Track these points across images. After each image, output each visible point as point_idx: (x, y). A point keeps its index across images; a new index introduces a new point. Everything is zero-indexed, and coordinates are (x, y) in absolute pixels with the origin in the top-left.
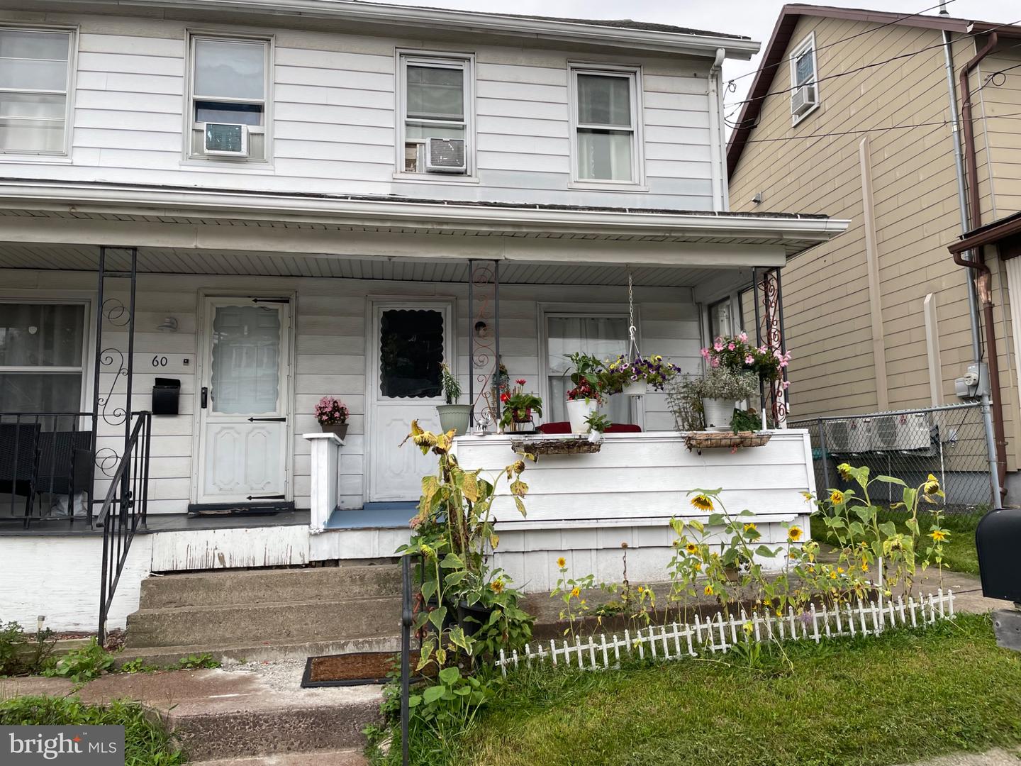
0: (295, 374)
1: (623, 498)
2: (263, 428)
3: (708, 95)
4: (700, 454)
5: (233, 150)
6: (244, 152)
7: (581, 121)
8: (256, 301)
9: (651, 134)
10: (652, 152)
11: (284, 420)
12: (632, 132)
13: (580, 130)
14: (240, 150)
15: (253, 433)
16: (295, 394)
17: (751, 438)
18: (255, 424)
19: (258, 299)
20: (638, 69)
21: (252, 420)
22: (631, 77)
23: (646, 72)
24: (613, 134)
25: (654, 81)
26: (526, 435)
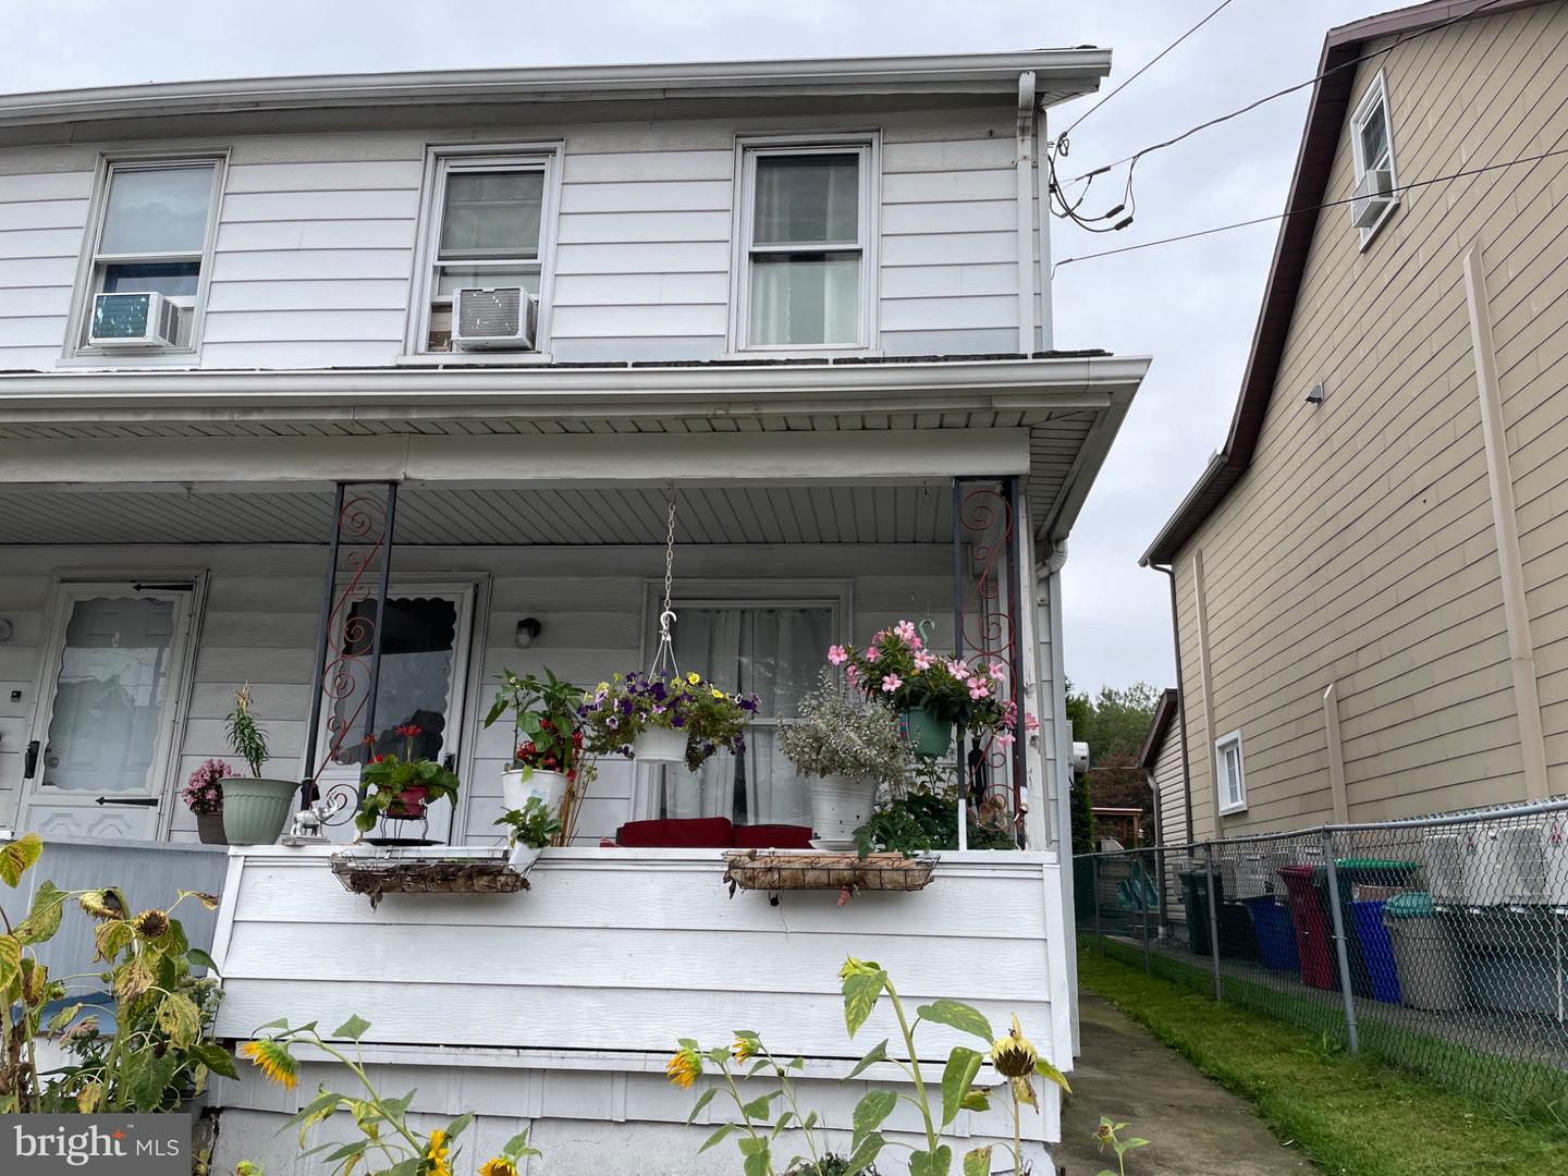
0: (187, 719)
1: (588, 1002)
2: (120, 817)
3: (1016, 168)
4: (774, 902)
5: (133, 335)
6: (151, 335)
7: (757, 241)
8: (138, 588)
9: (894, 253)
10: (894, 285)
11: (154, 802)
12: (859, 252)
13: (756, 258)
14: (143, 335)
15: (101, 827)
16: (181, 756)
17: (880, 870)
18: (109, 809)
19: (142, 585)
20: (874, 136)
21: (101, 801)
22: (862, 152)
23: (890, 138)
24: (831, 260)
25: (903, 154)
26: (390, 848)
